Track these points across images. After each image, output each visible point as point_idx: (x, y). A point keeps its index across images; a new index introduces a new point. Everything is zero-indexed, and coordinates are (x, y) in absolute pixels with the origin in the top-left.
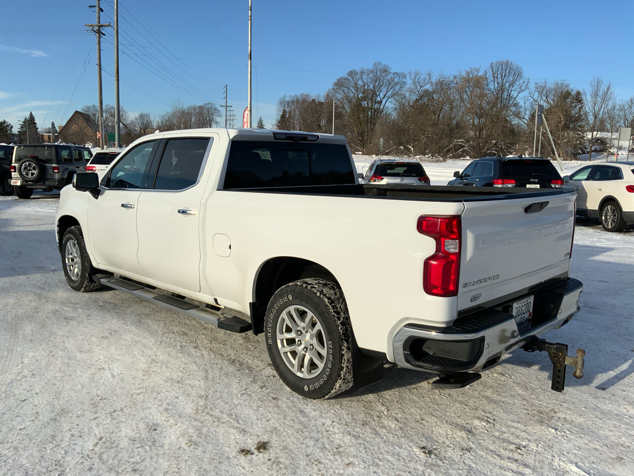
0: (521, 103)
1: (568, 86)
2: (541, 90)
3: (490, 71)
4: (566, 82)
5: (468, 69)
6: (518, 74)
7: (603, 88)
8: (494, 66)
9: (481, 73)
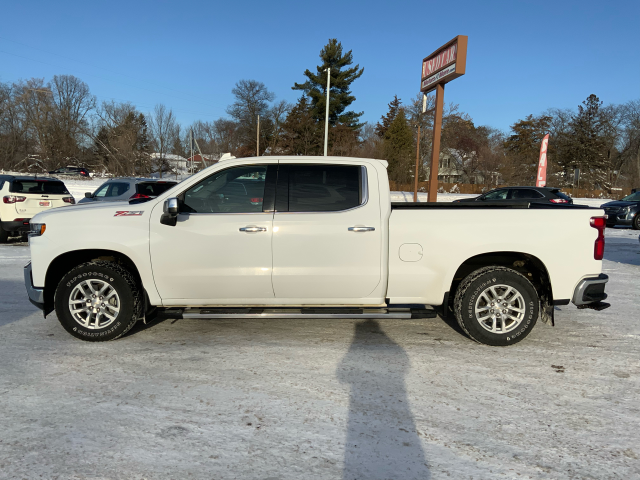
0: (89, 121)
1: (134, 108)
2: (109, 109)
3: (55, 84)
4: (132, 105)
5: (29, 79)
6: (85, 92)
7: (166, 113)
8: (58, 79)
9: (45, 86)
